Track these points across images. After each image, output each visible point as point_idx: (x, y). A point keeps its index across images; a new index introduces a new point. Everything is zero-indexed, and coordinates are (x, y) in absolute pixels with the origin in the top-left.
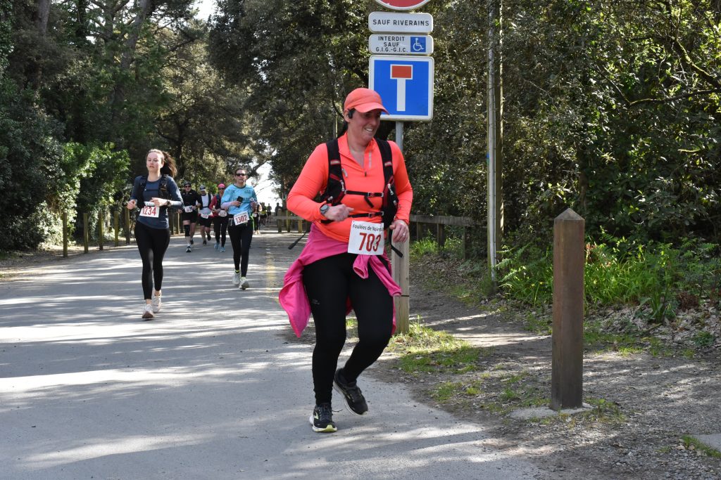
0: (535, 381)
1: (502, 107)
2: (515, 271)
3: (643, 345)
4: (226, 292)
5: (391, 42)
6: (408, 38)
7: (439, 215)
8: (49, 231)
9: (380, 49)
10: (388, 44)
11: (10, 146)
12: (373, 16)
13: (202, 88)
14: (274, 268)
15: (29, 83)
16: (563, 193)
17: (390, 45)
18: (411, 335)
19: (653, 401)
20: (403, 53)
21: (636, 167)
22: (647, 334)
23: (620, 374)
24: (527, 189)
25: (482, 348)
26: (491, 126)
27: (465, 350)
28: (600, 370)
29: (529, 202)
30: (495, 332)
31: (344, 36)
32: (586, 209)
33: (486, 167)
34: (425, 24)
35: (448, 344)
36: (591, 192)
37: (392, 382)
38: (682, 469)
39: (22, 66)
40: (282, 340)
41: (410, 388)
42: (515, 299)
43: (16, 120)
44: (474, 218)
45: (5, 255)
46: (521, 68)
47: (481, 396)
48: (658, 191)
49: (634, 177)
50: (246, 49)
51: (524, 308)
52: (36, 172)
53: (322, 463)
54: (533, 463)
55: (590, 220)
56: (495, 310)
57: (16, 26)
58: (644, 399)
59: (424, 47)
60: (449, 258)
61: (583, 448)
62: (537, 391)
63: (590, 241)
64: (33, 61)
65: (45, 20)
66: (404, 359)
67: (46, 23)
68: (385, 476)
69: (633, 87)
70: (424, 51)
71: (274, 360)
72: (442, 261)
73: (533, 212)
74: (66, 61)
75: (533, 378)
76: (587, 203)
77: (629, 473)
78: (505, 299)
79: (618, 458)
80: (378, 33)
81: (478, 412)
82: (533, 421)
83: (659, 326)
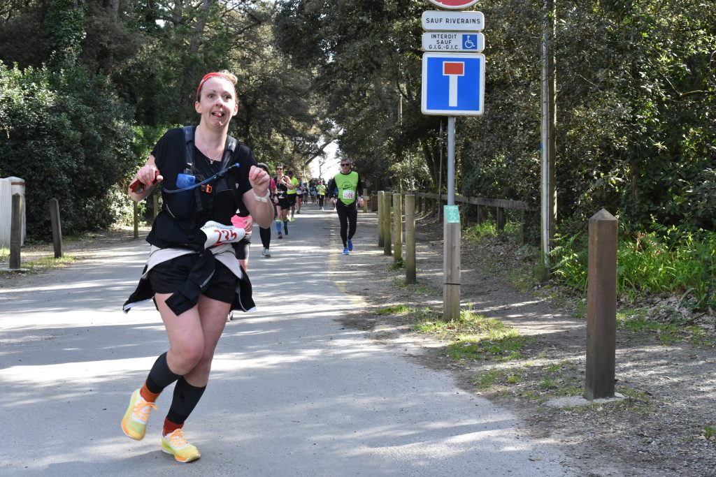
0: (574, 370)
1: (555, 98)
2: (567, 258)
3: (685, 334)
4: (289, 276)
5: (444, 40)
6: (460, 36)
7: (499, 198)
8: (120, 212)
9: (433, 47)
10: (440, 42)
11: (83, 131)
12: (426, 15)
13: (270, 69)
14: (336, 250)
15: (101, 69)
16: (614, 182)
17: (442, 42)
18: (462, 322)
19: (685, 391)
20: (455, 50)
21: (688, 156)
22: (691, 323)
23: (658, 365)
24: (580, 176)
25: (528, 336)
26: (545, 117)
27: (510, 338)
28: (639, 360)
29: (582, 189)
30: (545, 320)
31: (407, 20)
32: (637, 198)
33: (540, 155)
34: (477, 22)
35: (497, 332)
36: (642, 181)
37: (438, 369)
38: (700, 458)
39: (94, 52)
40: (338, 325)
41: (456, 375)
42: (566, 285)
43: (88, 105)
44: (530, 205)
45: (79, 236)
46: (571, 63)
47: (522, 385)
48: (705, 182)
49: (685, 166)
50: (311, 34)
51: (576, 295)
52: (108, 154)
53: (366, 450)
54: (561, 449)
55: (641, 209)
56: (546, 296)
57: (89, 13)
58: (676, 389)
59: (476, 44)
60: (508, 241)
61: (611, 437)
62: (574, 380)
63: (640, 229)
64: (104, 47)
65: (116, 7)
66: (453, 347)
67: (117, 9)
68: (421, 463)
69: (684, 78)
70: (476, 48)
71: (330, 347)
72: (501, 245)
73: (585, 200)
74: (136, 46)
75: (572, 368)
76: (638, 192)
77: (649, 461)
78: (557, 285)
79: (642, 447)
80: (431, 31)
81: (516, 400)
82: (567, 410)
83: (703, 316)
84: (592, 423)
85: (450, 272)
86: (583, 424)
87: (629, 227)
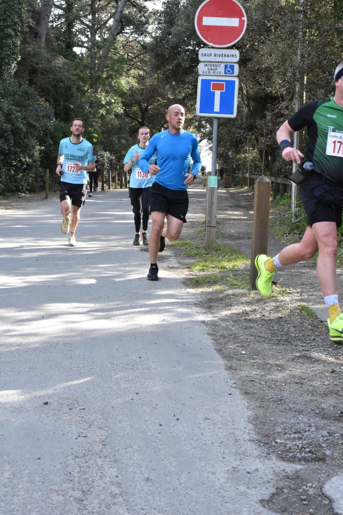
5: (212, 68)
6: (223, 65)
9: (205, 72)
10: (210, 69)
12: (202, 51)
18: (216, 251)
20: (219, 75)
34: (234, 56)
39: (26, 69)
43: (17, 106)
57: (23, 43)
59: (233, 71)
64: (34, 67)
65: (44, 38)
67: (44, 40)
70: (233, 73)
80: (204, 62)
82: (233, 295)
85: (209, 219)
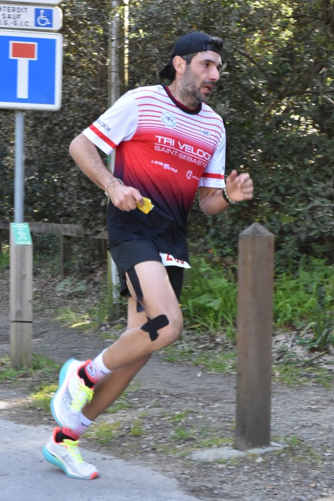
6: (31, 9)
10: (7, 16)
17: (9, 17)
20: (25, 27)
22: (310, 364)
32: (227, 217)
46: (160, 50)
47: (149, 437)
59: (51, 21)
60: (40, 274)
70: (50, 26)
81: (151, 455)
82: (220, 463)
83: (323, 355)
84: (256, 477)
85: (19, 308)
86: (246, 478)
87: (218, 253)
